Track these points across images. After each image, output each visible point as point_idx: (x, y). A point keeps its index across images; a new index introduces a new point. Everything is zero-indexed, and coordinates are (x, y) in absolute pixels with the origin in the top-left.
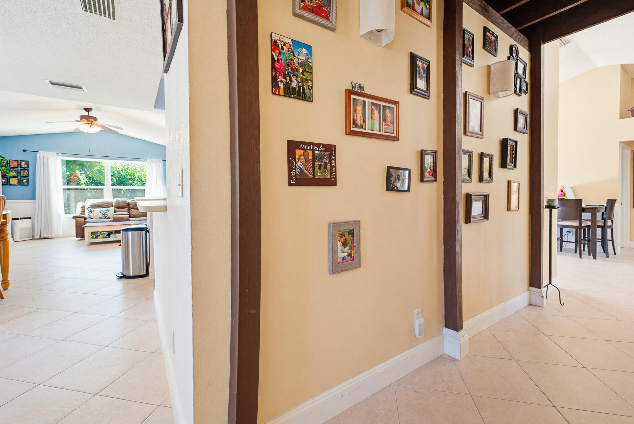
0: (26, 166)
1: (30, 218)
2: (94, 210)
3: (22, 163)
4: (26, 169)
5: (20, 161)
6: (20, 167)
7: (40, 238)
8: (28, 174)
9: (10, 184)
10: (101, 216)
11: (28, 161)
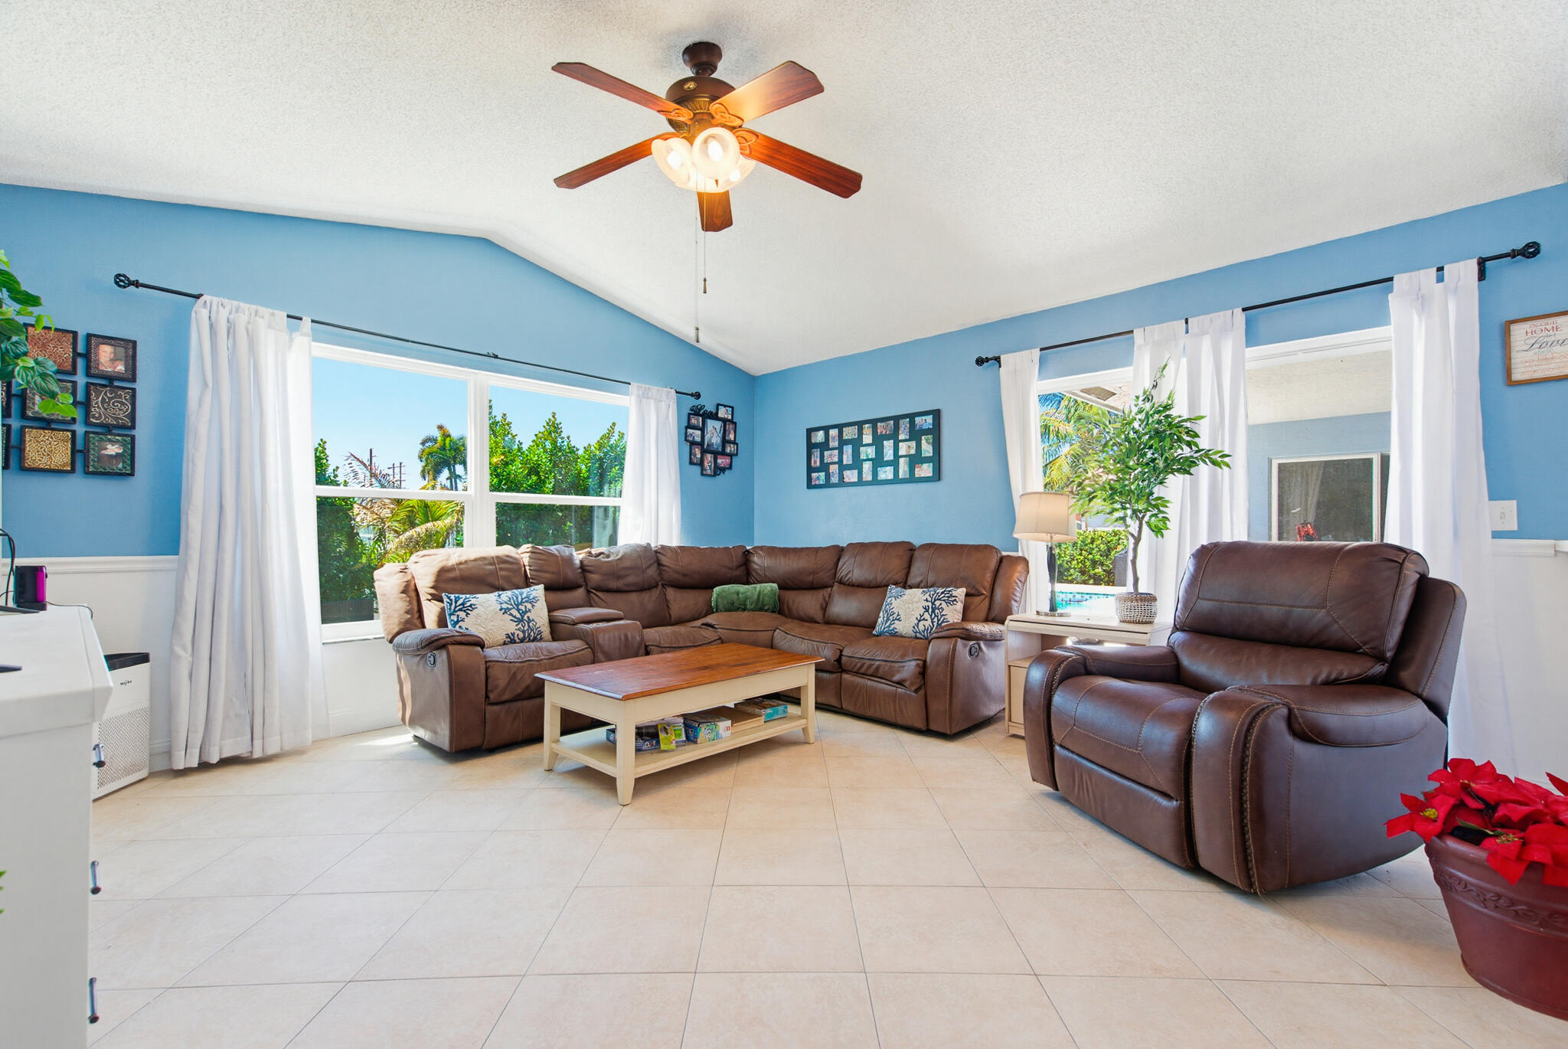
0: (121, 368)
1: (143, 658)
2: (473, 601)
3: (97, 346)
4: (122, 384)
5: (89, 336)
6: (88, 374)
7: (204, 766)
8: (132, 416)
9: (28, 463)
10: (512, 628)
11: (134, 343)
